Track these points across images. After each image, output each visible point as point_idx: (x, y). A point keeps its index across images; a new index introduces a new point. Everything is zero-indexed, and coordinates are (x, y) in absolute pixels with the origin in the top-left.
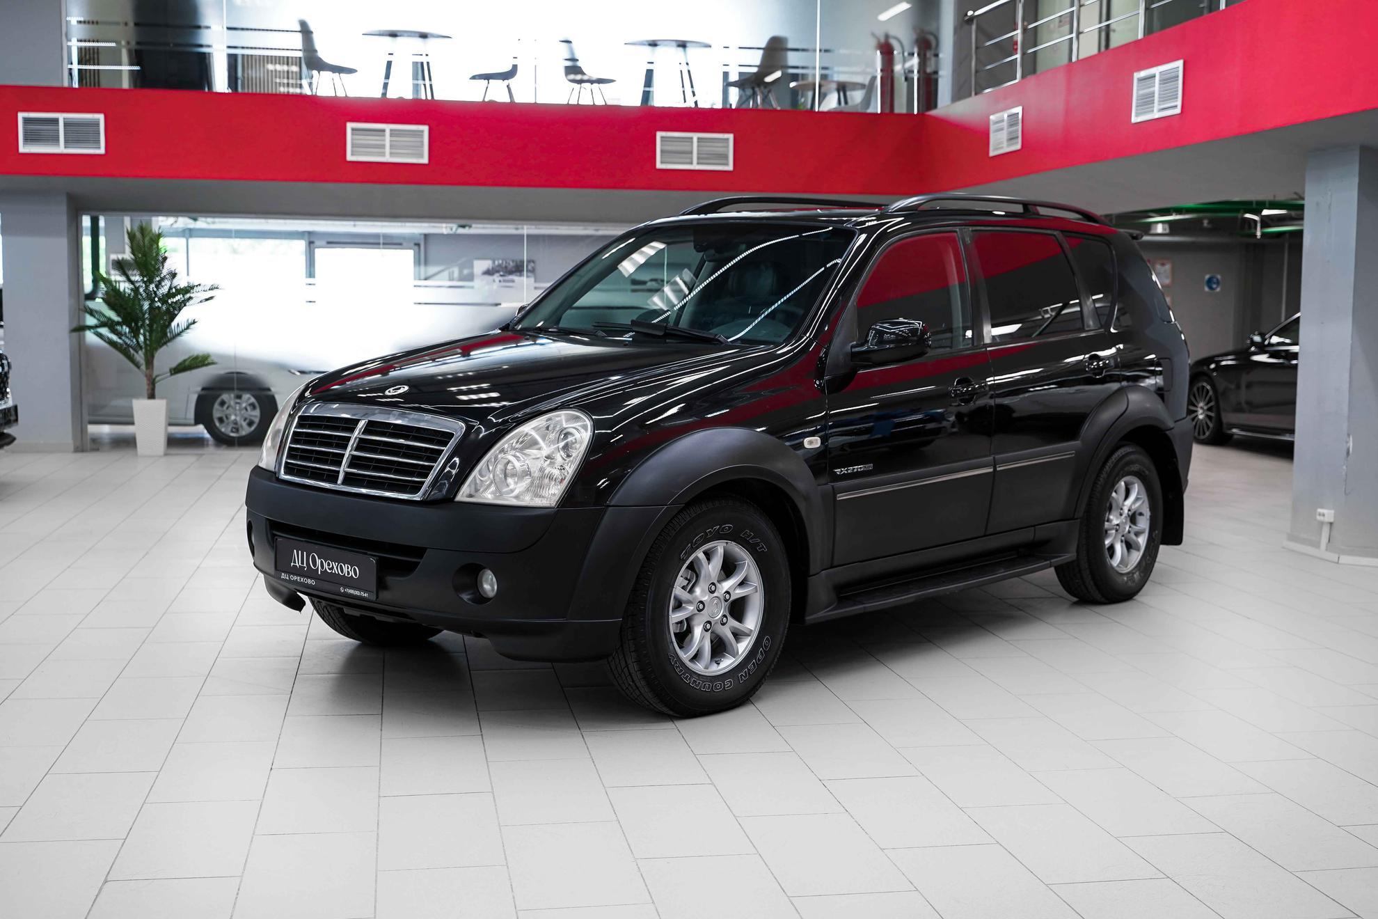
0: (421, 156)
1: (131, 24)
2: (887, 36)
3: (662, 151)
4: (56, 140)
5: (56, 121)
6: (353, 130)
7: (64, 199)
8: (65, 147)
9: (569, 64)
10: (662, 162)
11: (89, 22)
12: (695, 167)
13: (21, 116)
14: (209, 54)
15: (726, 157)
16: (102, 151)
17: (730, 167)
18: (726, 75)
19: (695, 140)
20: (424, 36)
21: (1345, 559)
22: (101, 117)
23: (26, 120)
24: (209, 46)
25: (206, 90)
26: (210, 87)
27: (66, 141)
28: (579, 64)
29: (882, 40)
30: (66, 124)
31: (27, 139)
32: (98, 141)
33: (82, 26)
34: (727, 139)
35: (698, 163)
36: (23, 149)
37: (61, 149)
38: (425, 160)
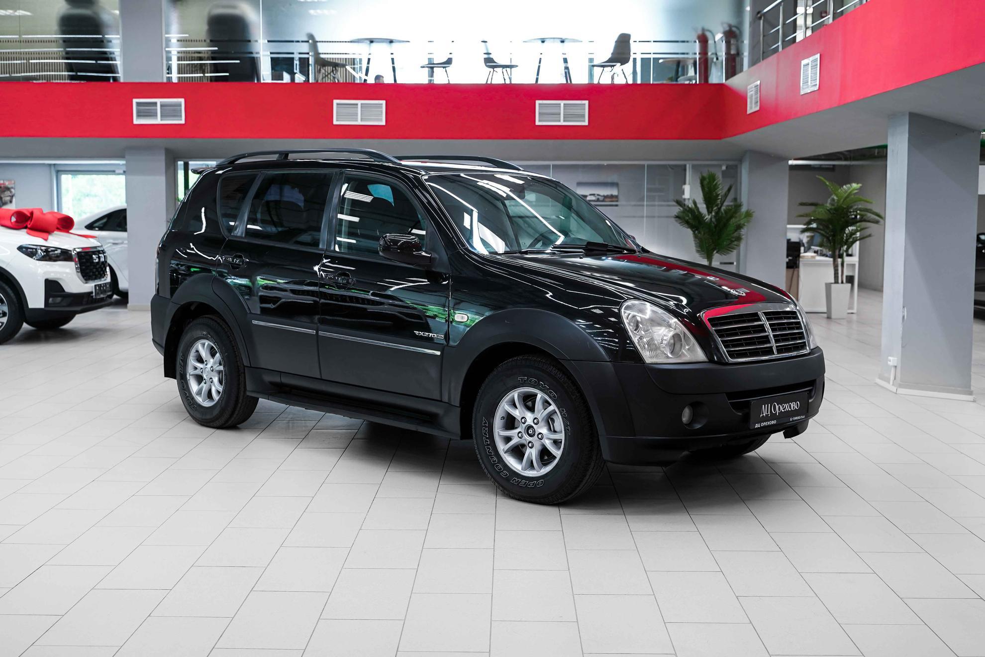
0: (381, 120)
1: (208, 41)
2: (703, 30)
3: (540, 114)
4: (155, 115)
5: (155, 104)
6: (338, 104)
7: (163, 152)
8: (161, 120)
9: (486, 56)
10: (539, 121)
11: (184, 41)
12: (562, 123)
13: (135, 101)
14: (257, 58)
15: (583, 116)
16: (183, 122)
17: (586, 123)
18: (591, 60)
19: (562, 105)
20: (391, 42)
21: (901, 391)
22: (182, 101)
23: (138, 104)
24: (257, 53)
25: (256, 82)
26: (259, 79)
27: (162, 116)
28: (491, 56)
29: (700, 32)
30: (162, 106)
31: (139, 116)
32: (181, 116)
33: (179, 43)
34: (585, 104)
35: (564, 121)
36: (136, 121)
37: (158, 121)
38: (383, 123)
